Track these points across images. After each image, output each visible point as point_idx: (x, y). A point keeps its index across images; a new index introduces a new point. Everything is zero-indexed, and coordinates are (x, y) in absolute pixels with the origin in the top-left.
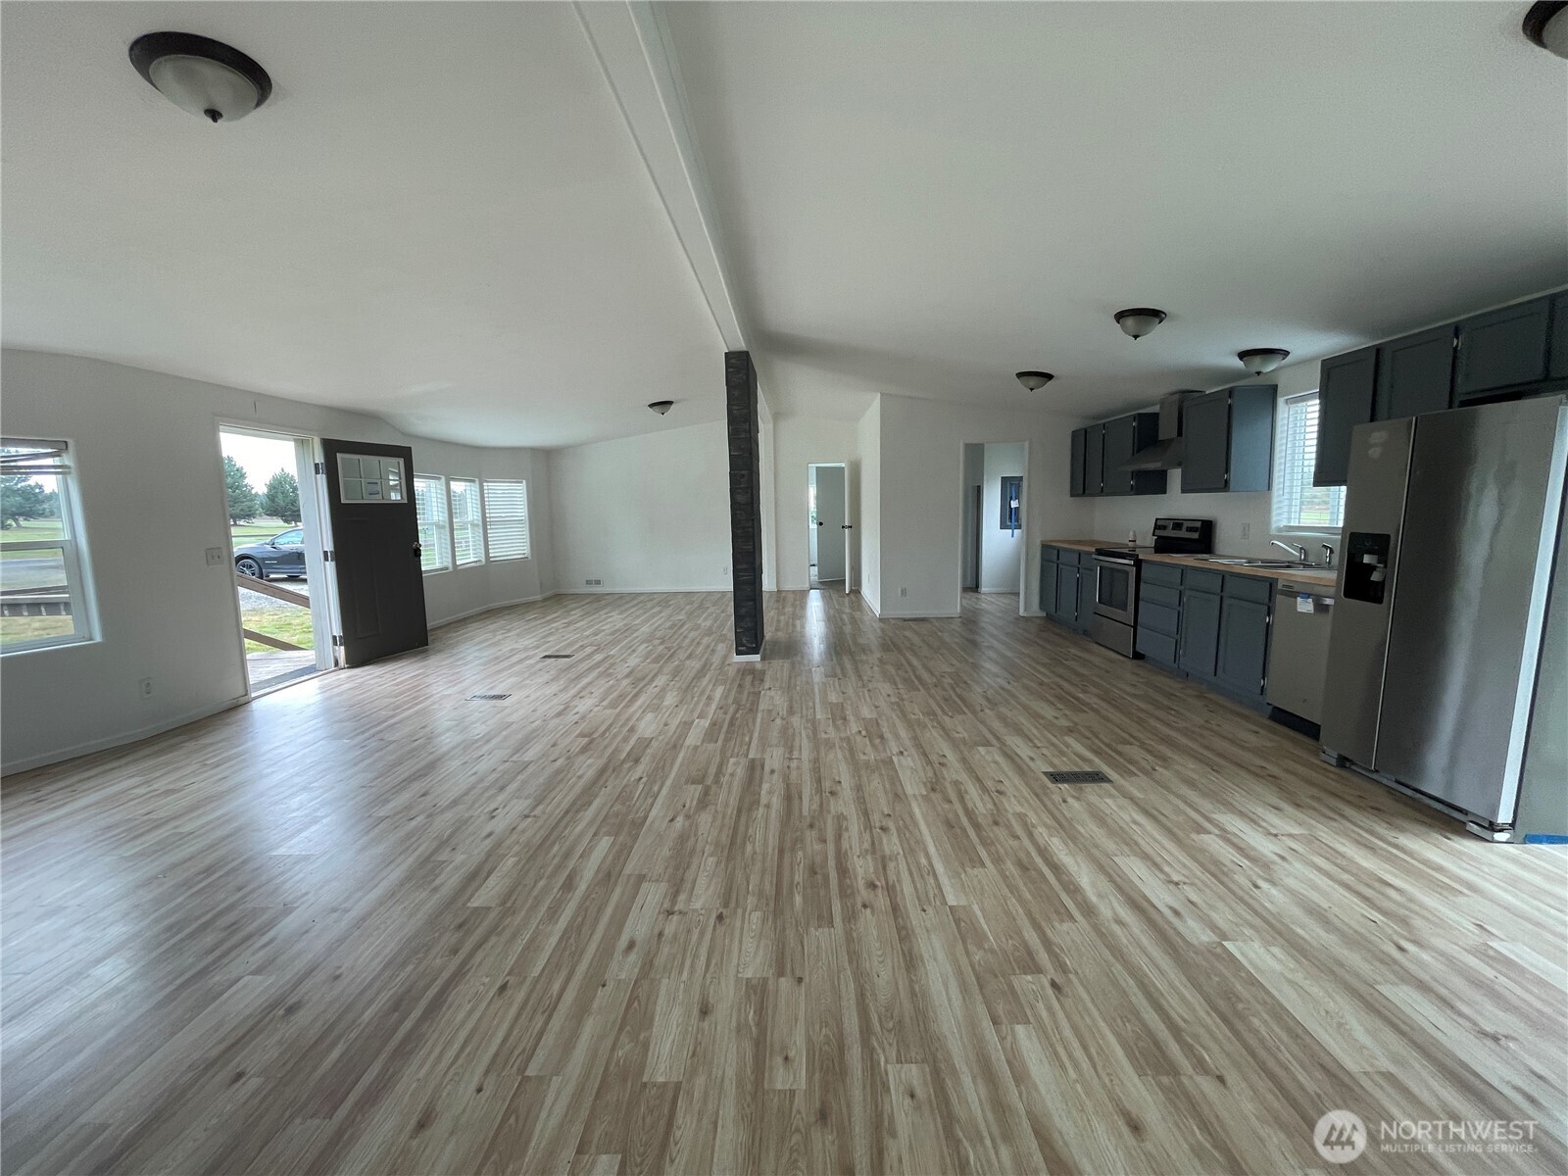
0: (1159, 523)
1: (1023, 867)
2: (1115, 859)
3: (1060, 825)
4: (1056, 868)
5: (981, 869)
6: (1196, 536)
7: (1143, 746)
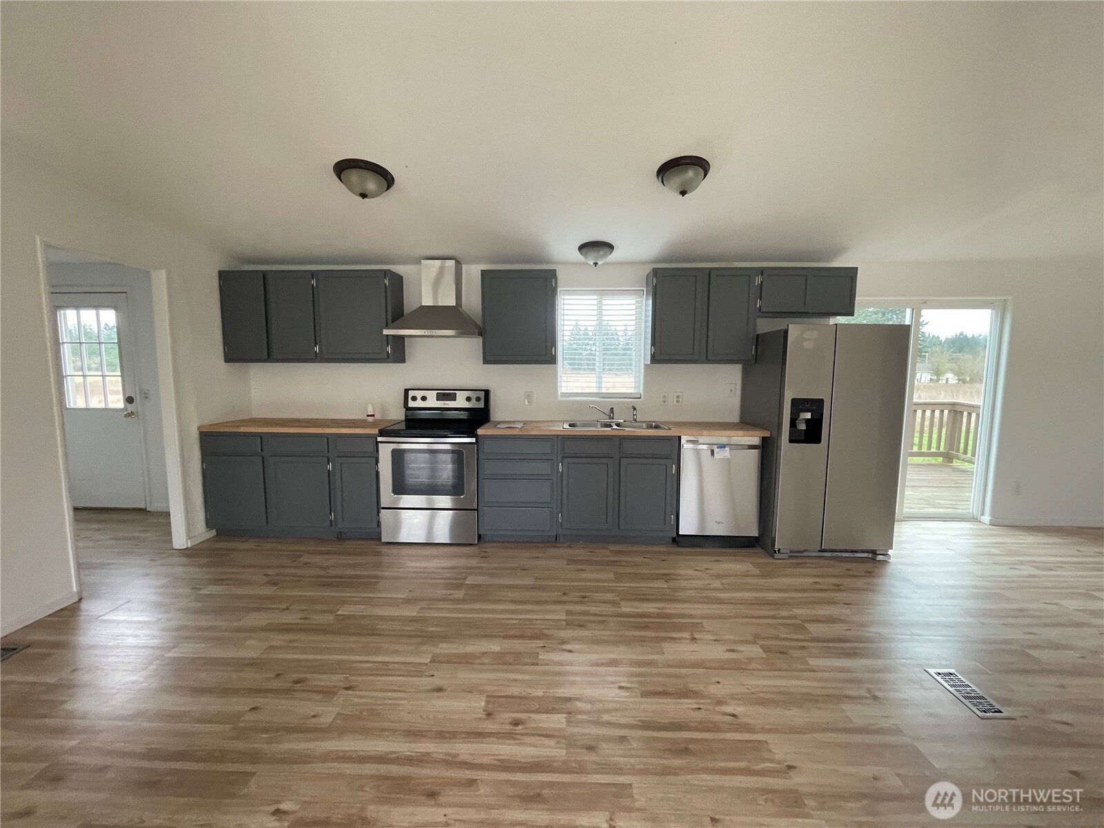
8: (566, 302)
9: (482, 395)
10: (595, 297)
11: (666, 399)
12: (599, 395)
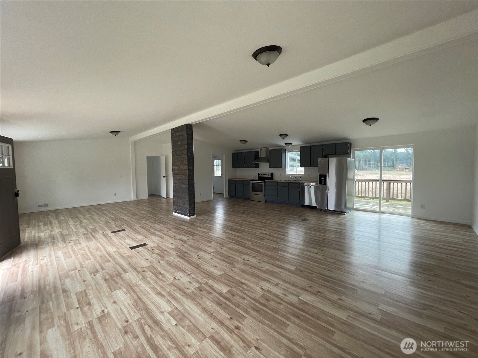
9: (271, 174)
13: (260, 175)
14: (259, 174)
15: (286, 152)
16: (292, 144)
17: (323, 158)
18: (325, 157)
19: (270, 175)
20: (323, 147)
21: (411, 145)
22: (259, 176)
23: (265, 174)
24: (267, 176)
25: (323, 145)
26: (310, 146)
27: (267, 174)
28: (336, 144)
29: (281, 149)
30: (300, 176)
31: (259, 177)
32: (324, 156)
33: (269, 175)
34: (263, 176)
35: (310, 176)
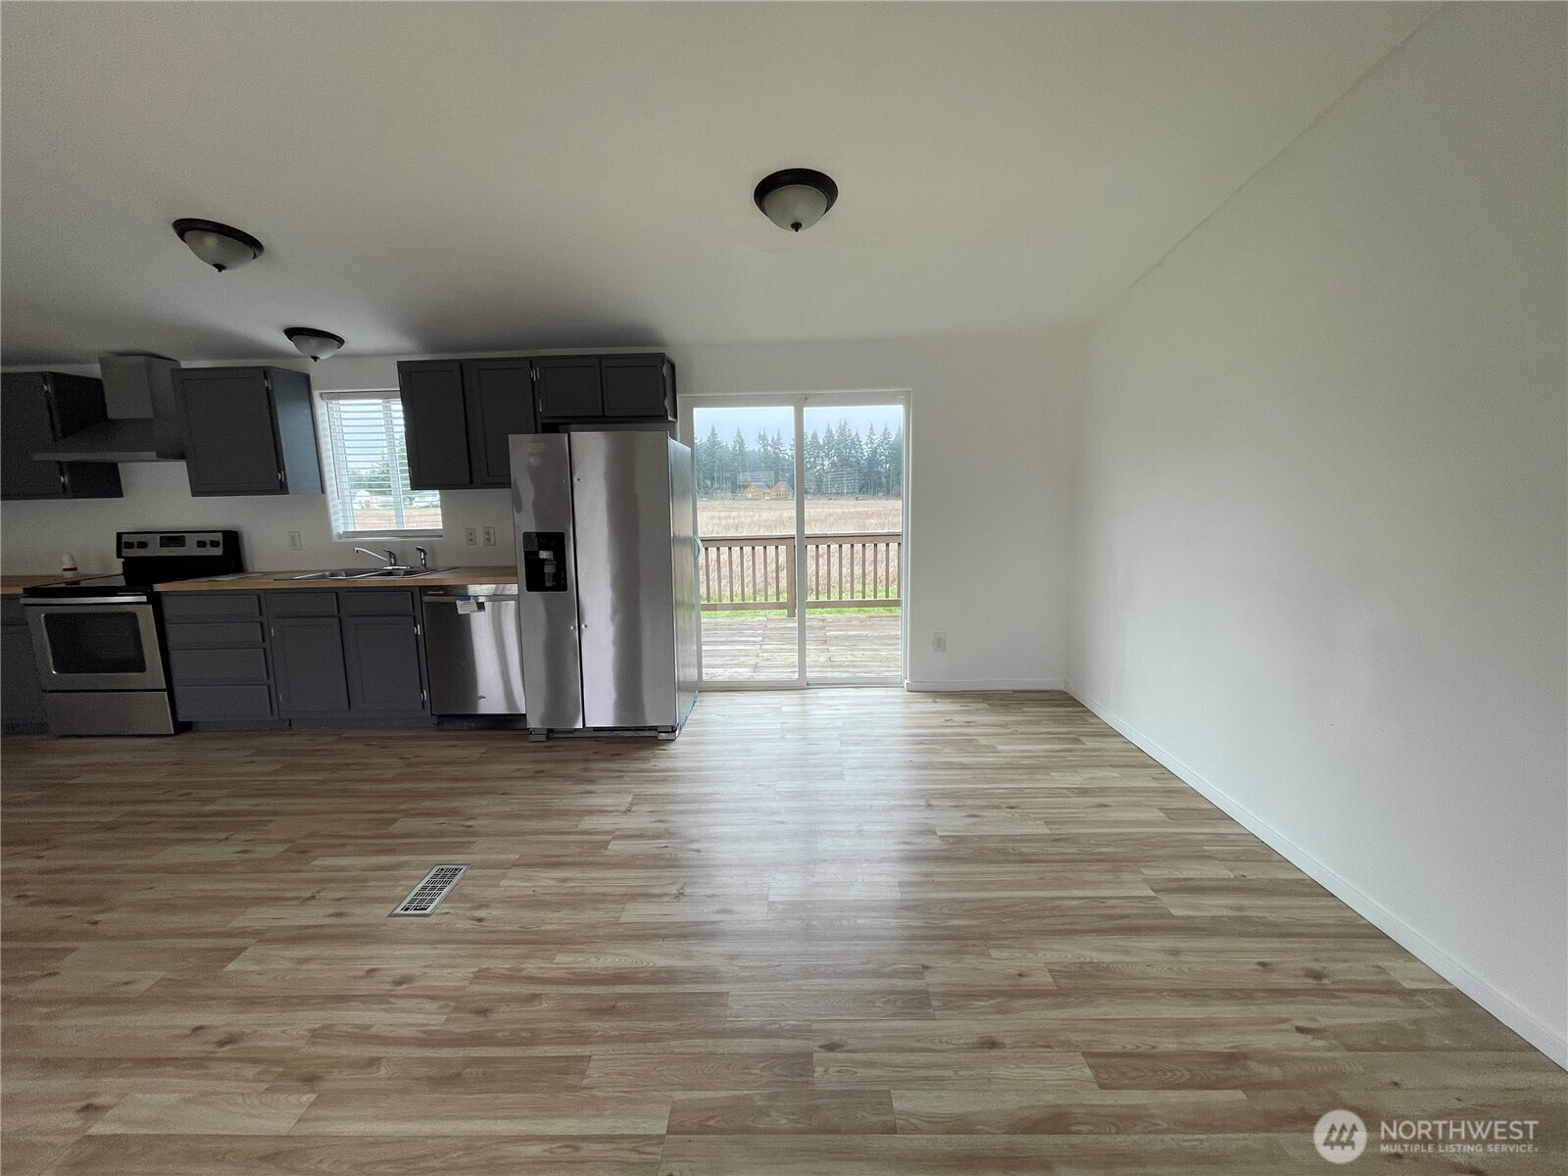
0: (125, 539)
1: (607, 1010)
2: (622, 920)
3: (534, 942)
4: (619, 978)
5: (592, 1065)
6: (218, 551)
7: (407, 814)
8: (342, 408)
9: (219, 537)
10: (380, 401)
11: (473, 537)
12: (400, 534)
13: (130, 545)
14: (122, 542)
15: (316, 394)
16: (341, 341)
17: (537, 432)
18: (551, 428)
19: (215, 544)
20: (533, 374)
21: (900, 393)
22: (127, 552)
23: (173, 539)
24: (190, 549)
25: (532, 362)
26: (461, 363)
27: (192, 541)
28: (600, 358)
29: (266, 372)
30: (422, 545)
31: (129, 564)
32: (543, 424)
33: (201, 544)
34: (155, 550)
35: (480, 538)
